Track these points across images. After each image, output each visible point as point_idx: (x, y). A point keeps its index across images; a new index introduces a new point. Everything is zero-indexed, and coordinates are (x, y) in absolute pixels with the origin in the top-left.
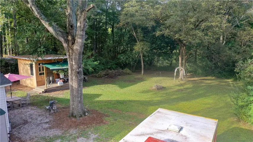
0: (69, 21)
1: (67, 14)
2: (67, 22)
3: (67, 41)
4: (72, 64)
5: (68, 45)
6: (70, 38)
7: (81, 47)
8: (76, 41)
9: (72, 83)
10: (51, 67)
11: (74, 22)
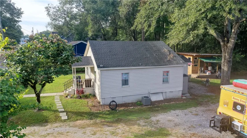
0: (226, 29)
1: (225, 24)
2: (225, 30)
3: (224, 41)
4: (226, 55)
5: (224, 44)
6: (226, 39)
7: (233, 45)
8: (230, 41)
9: (224, 68)
10: (205, 61)
11: (229, 29)
